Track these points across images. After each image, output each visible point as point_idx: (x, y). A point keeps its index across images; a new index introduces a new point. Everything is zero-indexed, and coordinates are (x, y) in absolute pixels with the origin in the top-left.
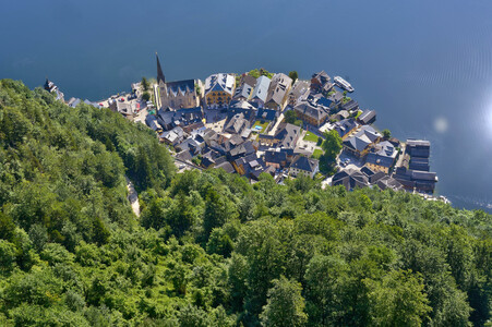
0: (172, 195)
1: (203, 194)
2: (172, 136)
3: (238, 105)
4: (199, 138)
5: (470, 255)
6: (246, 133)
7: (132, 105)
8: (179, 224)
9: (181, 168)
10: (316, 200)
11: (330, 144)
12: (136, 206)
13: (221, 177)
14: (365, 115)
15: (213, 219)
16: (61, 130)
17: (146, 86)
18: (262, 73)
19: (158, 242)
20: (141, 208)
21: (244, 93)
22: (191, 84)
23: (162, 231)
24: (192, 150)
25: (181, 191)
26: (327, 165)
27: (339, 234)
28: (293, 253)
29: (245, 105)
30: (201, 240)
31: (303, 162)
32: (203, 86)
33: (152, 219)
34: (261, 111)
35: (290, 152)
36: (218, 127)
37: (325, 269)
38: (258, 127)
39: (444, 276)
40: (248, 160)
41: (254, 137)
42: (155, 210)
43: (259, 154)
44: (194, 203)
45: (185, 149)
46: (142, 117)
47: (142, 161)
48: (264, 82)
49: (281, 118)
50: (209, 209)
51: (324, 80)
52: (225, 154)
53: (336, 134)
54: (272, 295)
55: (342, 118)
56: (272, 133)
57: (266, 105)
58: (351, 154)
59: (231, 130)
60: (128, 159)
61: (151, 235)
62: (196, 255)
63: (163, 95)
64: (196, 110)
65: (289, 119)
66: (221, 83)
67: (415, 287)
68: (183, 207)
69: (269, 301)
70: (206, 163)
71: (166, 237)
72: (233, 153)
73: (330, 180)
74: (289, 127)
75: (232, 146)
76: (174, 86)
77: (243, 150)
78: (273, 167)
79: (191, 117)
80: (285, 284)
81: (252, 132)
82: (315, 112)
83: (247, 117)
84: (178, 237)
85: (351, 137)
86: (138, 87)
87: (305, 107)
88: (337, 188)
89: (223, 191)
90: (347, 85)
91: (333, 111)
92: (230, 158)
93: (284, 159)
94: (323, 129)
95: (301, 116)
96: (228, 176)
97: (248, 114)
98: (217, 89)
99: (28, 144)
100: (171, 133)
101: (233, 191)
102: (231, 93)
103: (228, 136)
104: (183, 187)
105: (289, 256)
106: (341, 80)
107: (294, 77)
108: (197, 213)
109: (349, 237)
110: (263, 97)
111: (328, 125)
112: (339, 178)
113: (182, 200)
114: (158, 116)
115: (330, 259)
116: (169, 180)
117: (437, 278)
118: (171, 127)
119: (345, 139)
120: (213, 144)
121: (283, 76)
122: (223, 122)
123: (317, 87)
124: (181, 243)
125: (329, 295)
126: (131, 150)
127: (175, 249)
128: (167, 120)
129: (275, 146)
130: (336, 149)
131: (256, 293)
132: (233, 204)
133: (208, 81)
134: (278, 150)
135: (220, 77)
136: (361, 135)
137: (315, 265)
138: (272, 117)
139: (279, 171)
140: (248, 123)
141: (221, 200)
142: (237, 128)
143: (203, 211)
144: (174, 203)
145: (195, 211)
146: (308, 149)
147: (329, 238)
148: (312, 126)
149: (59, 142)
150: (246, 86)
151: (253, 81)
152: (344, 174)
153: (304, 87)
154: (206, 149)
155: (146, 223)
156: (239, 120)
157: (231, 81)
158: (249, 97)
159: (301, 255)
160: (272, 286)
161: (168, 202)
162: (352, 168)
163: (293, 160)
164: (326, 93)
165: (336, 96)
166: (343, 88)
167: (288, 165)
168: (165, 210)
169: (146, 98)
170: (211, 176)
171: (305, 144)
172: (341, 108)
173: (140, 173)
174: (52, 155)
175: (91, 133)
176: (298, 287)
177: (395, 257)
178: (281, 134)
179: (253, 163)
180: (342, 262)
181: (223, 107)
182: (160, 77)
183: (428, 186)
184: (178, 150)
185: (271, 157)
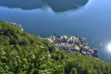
0: (56, 54)
1: (61, 54)
2: (56, 45)
3: (67, 41)
4: (60, 45)
5: (104, 67)
6: (68, 45)
7: (50, 39)
8: (57, 59)
9: (57, 50)
10: (79, 57)
11: (81, 48)
12: (50, 55)
13: (64, 52)
14: (87, 44)
16: (39, 42)
17: (53, 37)
18: (71, 36)
19: (53, 61)
20: (50, 56)
21: (68, 39)
22: (60, 37)
23: (54, 59)
24: (59, 47)
25: (57, 53)
26: (81, 52)
27: (83, 62)
28: (76, 64)
29: (68, 41)
31: (77, 51)
32: (62, 37)
33: (52, 57)
34: (71, 42)
35: (75, 49)
36: (64, 44)
37: (81, 67)
38: (70, 45)
39: (100, 70)
40: (68, 50)
41: (69, 46)
42: (53, 56)
43: (70, 49)
44: (59, 55)
45: (58, 47)
46: (52, 41)
47: (51, 48)
48: (71, 38)
49: (74, 44)
50: (62, 57)
51: (81, 38)
52: (64, 48)
53: (82, 47)
54: (72, 70)
55: (83, 44)
56: (72, 46)
57: (71, 41)
58: (85, 50)
59: (66, 45)
60: (49, 48)
61: (52, 60)
62: (59, 64)
63: (55, 38)
64: (60, 41)
65: (75, 44)
66: (65, 37)
67: (95, 71)
69: (71, 71)
70: (61, 50)
71: (55, 60)
72: (66, 48)
73: (81, 54)
74: (75, 45)
75: (66, 47)
76: (57, 37)
77: (67, 48)
78: (72, 51)
79: (59, 42)
80: (74, 69)
81: (69, 45)
82: (79, 43)
83: (68, 43)
84: (56, 61)
85: (85, 47)
87: (78, 42)
88: (82, 55)
89: (64, 54)
90: (85, 39)
91: (82, 43)
92: (65, 49)
93: (74, 50)
94: (80, 46)
95: (77, 43)
96: (65, 52)
97: (68, 42)
98: (64, 38)
99: (34, 44)
100: (56, 44)
101: (66, 54)
102: (66, 39)
103: (65, 46)
104: (58, 53)
105: (75, 64)
106: (84, 38)
107: (76, 37)
108: (60, 57)
109: (85, 62)
110: (71, 40)
111: (81, 45)
112: (82, 54)
113: (58, 55)
114: (54, 41)
115: (82, 65)
116: (55, 52)
117: (99, 70)
118: (56, 43)
119: (84, 48)
120: (63, 47)
121: (75, 37)
122: (64, 43)
123: (80, 39)
124: (57, 62)
125: (81, 71)
126: (50, 46)
127: (56, 62)
128: (56, 42)
129: (72, 48)
130: (82, 49)
131: (69, 70)
132: (66, 56)
133: (63, 37)
134: (73, 48)
135: (65, 36)
136: (86, 47)
137: (79, 66)
138: (72, 43)
139: (73, 52)
140: (68, 44)
141: (64, 55)
142: (67, 44)
143: (61, 57)
145: (59, 57)
146: (78, 49)
147: (81, 62)
148: (79, 45)
149: (39, 44)
150: (69, 38)
151: (70, 37)
152: (83, 53)
153: (78, 39)
154: (61, 47)
155: (51, 58)
156: (67, 43)
157: (66, 37)
158: (69, 40)
159: (77, 64)
160: (72, 69)
161: (55, 55)
162: (85, 52)
163: (75, 50)
164: (81, 40)
165: (83, 41)
166: (84, 40)
167: (74, 51)
168: (55, 56)
169: (52, 38)
170: (62, 51)
171: (77, 48)
172: (83, 43)
173: (51, 50)
174: (38, 46)
175: (44, 43)
176: (76, 69)
177: (92, 66)
178: (74, 46)
179: (69, 50)
180: (84, 66)
181: (65, 41)
182: (55, 35)
183: (97, 57)
184: (57, 47)
185: (72, 50)
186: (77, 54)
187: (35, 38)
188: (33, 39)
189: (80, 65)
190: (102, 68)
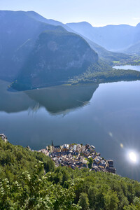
1: (62, 173)
2: (55, 159)
3: (70, 152)
4: (61, 159)
5: (126, 187)
7: (46, 151)
8: (57, 180)
9: (56, 166)
10: (88, 174)
11: (90, 161)
14: (98, 154)
15: (65, 179)
16: (30, 157)
17: (49, 147)
18: (75, 144)
22: (59, 147)
23: (52, 182)
24: (59, 162)
26: (90, 166)
27: (95, 182)
28: (85, 186)
30: (62, 184)
31: (85, 165)
32: (62, 147)
34: (75, 153)
35: (82, 163)
37: (93, 191)
38: (74, 157)
39: (121, 192)
40: (72, 165)
43: (74, 163)
45: (57, 162)
46: (48, 155)
47: (48, 165)
48: (75, 146)
49: (79, 155)
50: (64, 176)
52: (66, 163)
53: (92, 158)
54: (81, 198)
55: (93, 154)
56: (77, 158)
58: (95, 163)
60: (45, 164)
63: (53, 149)
65: (81, 155)
67: (115, 195)
68: (57, 176)
69: (80, 200)
70: (62, 165)
73: (91, 170)
74: (81, 157)
75: (68, 161)
76: (55, 147)
77: (71, 162)
78: (78, 166)
79: (59, 154)
80: (84, 194)
81: (73, 158)
82: (87, 153)
84: (56, 184)
85: (95, 159)
86: (47, 147)
87: (84, 152)
88: (93, 171)
89: (67, 171)
90: (94, 147)
92: (68, 164)
93: (80, 164)
95: (84, 154)
96: (68, 168)
97: (72, 154)
98: (65, 148)
99: (22, 160)
102: (68, 149)
103: (67, 159)
104: (57, 171)
106: (92, 146)
107: (82, 145)
108: (61, 177)
109: (98, 182)
110: (75, 149)
111: (90, 156)
112: (93, 169)
114: (52, 154)
115: (94, 188)
116: (54, 170)
118: (55, 157)
120: (64, 161)
121: (79, 145)
122: (66, 156)
123: (87, 147)
125: (94, 198)
126: (46, 162)
128: (54, 155)
129: (78, 161)
130: (92, 162)
132: (70, 175)
135: (66, 145)
136: (97, 159)
137: (91, 189)
138: (77, 154)
140: (72, 156)
141: (67, 174)
142: (69, 157)
144: (56, 175)
147: (93, 183)
148: (86, 157)
149: (29, 160)
150: (71, 147)
151: (73, 146)
153: (84, 147)
154: (62, 162)
156: (70, 155)
157: (68, 146)
158: (72, 150)
159: (87, 187)
160: (80, 195)
161: (54, 175)
162: (96, 167)
163: (82, 165)
164: (89, 149)
165: (91, 149)
168: (53, 177)
169: (49, 150)
170: (64, 168)
171: (85, 161)
172: (92, 152)
173: (47, 168)
174: (28, 163)
175: (37, 158)
176: (87, 195)
177: (109, 188)
178: (79, 158)
180: (97, 189)
181: (66, 152)
182: (52, 145)
185: (77, 164)
186: (85, 171)
187: (25, 151)
188: (22, 153)
189: (91, 187)
190: (124, 190)
